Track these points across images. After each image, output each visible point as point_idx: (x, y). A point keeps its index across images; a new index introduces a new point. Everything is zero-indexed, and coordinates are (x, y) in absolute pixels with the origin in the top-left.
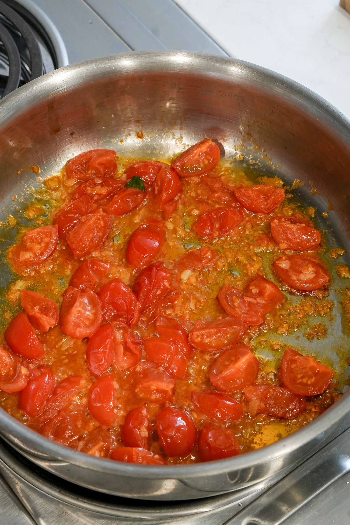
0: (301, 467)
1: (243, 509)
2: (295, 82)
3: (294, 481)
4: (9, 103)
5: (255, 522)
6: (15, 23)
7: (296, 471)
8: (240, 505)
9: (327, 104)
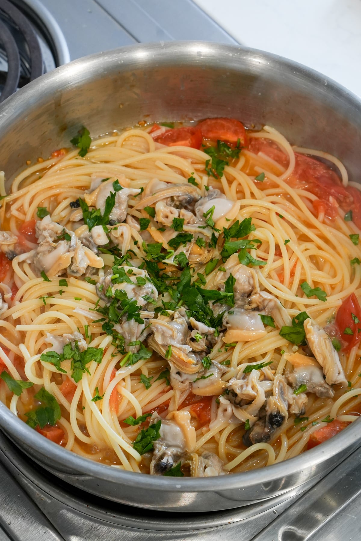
0: (336, 470)
1: (279, 516)
2: (313, 70)
3: (329, 486)
4: (14, 103)
5: (292, 531)
6: (11, 15)
7: (331, 474)
8: (274, 513)
9: (347, 92)
